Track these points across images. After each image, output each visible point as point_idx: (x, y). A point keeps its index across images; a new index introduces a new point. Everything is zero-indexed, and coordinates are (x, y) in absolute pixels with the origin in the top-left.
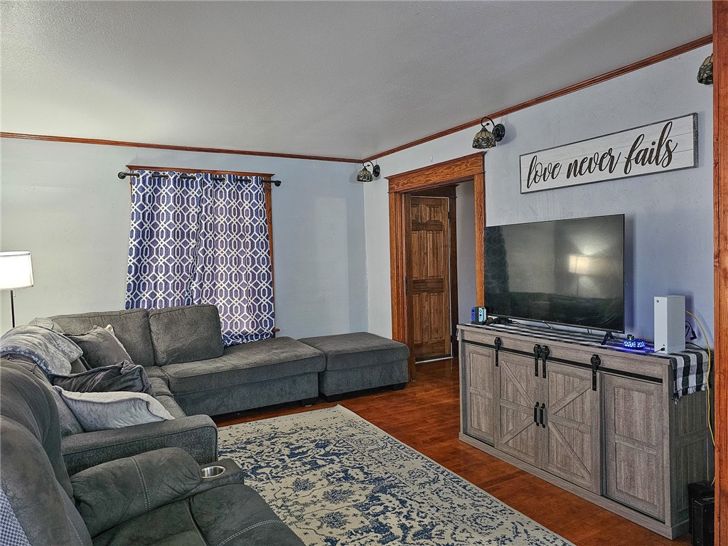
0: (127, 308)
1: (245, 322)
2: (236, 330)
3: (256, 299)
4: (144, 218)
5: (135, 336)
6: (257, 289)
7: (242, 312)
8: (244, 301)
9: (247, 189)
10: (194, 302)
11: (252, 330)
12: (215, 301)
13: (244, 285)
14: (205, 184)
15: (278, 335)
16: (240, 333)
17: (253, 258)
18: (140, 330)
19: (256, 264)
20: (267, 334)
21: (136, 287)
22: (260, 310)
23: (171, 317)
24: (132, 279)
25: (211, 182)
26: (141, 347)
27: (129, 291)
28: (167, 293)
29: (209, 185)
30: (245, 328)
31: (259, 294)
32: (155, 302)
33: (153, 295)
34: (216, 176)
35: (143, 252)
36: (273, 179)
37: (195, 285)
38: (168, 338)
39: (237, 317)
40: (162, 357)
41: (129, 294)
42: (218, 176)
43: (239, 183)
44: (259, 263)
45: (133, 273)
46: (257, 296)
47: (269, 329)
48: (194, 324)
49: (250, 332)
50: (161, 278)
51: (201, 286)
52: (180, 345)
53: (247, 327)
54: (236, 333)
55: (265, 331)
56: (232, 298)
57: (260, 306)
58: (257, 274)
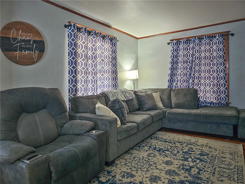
0: (168, 88)
1: (212, 97)
2: (208, 100)
3: (218, 88)
4: (173, 57)
5: (165, 97)
6: (219, 84)
7: (210, 93)
8: (212, 88)
9: (215, 40)
10: (191, 87)
11: (215, 101)
12: (200, 88)
13: (212, 82)
14: (195, 41)
15: (230, 105)
16: (210, 102)
17: (217, 70)
18: (167, 95)
19: (218, 73)
20: (224, 104)
21: (171, 81)
22: (220, 93)
23: (178, 92)
24: (170, 78)
25: (198, 40)
26: (166, 101)
27: (168, 82)
28: (181, 83)
29: (197, 41)
30: (212, 100)
31: (220, 86)
32: (177, 86)
33: (177, 84)
34: (201, 37)
35: (173, 69)
36: (230, 33)
37: (191, 81)
38: (175, 99)
39: (208, 95)
40: (173, 105)
41: (169, 83)
42: (202, 37)
43: (211, 38)
44: (219, 72)
45: (170, 76)
46: (219, 87)
47: (224, 102)
48: (185, 95)
49: (215, 102)
50: (179, 78)
51: (193, 81)
52: (179, 102)
53: (213, 99)
54: (208, 101)
55: (222, 102)
56: (206, 87)
57: (220, 91)
58: (219, 77)
